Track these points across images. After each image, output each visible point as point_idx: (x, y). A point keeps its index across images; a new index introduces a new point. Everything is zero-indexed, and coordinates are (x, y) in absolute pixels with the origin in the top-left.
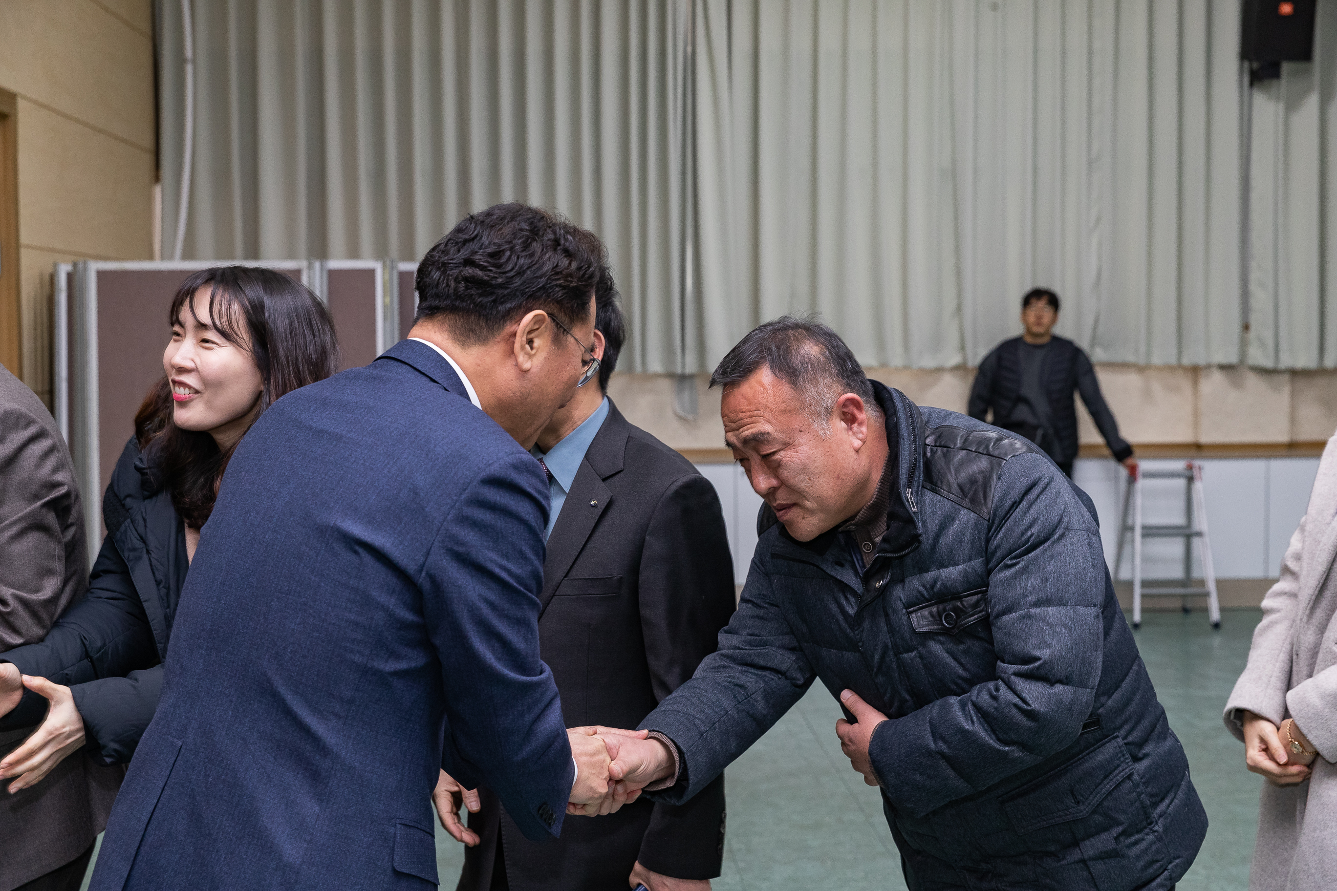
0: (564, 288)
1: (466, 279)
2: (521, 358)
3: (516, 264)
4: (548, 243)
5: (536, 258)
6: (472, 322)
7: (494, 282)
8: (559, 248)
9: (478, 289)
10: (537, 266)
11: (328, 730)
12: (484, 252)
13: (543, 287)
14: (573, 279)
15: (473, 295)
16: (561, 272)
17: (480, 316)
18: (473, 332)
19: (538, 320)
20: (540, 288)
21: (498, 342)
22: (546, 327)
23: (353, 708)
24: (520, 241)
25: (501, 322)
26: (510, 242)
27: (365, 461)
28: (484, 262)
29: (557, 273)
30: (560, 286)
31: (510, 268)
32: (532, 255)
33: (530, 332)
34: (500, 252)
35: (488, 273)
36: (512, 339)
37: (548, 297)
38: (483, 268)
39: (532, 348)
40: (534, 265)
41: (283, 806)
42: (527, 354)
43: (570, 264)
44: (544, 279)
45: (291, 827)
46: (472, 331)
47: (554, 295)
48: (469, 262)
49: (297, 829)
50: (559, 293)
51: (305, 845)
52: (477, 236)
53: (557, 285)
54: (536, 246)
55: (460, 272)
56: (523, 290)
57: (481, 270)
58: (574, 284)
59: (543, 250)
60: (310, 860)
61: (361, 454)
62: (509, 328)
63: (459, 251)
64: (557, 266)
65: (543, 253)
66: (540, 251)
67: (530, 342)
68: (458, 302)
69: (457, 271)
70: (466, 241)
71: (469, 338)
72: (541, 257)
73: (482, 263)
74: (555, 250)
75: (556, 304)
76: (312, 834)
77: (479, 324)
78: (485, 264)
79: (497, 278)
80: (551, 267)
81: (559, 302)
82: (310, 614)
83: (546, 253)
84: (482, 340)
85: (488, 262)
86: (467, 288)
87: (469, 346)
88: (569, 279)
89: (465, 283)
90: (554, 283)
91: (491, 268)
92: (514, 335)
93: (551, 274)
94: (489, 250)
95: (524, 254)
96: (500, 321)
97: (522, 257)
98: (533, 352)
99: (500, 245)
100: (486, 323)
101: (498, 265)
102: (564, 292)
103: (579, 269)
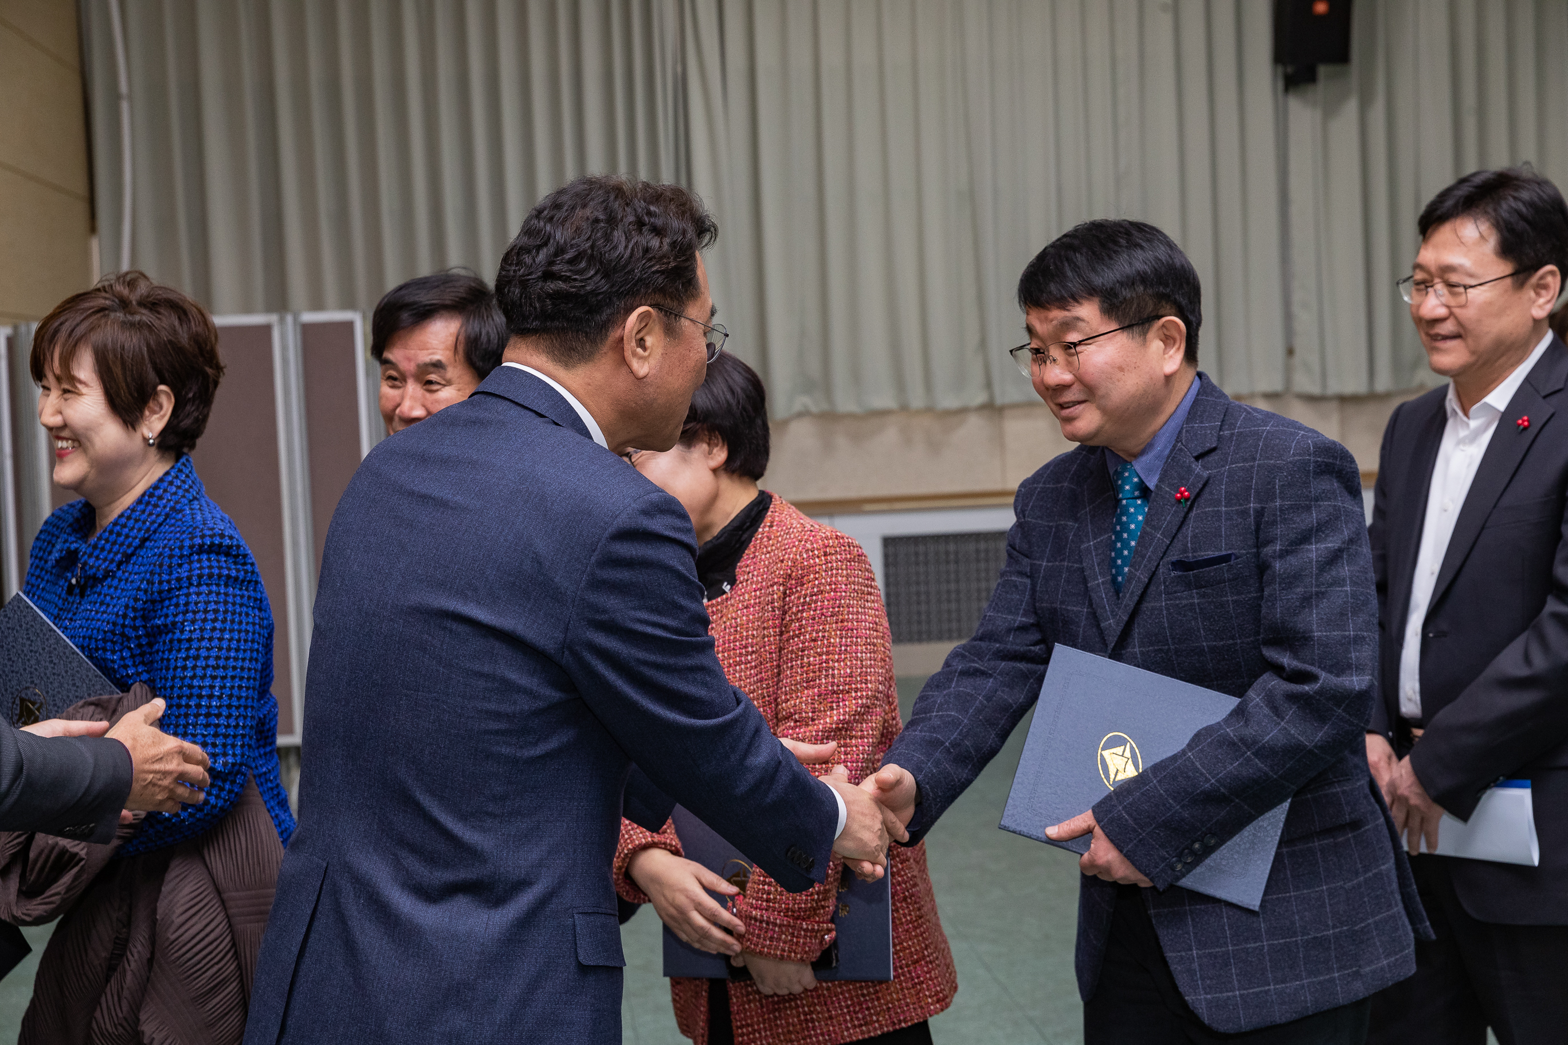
0: (662, 272)
1: (550, 296)
2: (635, 364)
3: (601, 263)
5: (621, 248)
6: (571, 340)
8: (644, 229)
9: (566, 303)
10: (624, 258)
11: (484, 832)
12: (562, 260)
13: (640, 280)
14: (669, 258)
15: (563, 311)
16: (654, 257)
17: (577, 331)
18: (576, 351)
19: (643, 317)
20: (637, 281)
23: (508, 803)
24: (599, 235)
26: (589, 239)
27: (476, 529)
28: (565, 271)
29: (650, 259)
30: (657, 272)
31: (594, 270)
32: (615, 248)
33: (639, 332)
34: (580, 254)
35: (573, 283)
37: (647, 286)
38: (566, 279)
39: (645, 349)
40: (622, 257)
41: (447, 920)
42: (641, 358)
43: (661, 243)
45: (458, 941)
46: (572, 349)
47: (653, 284)
48: (548, 275)
49: (466, 941)
50: (660, 280)
51: (477, 958)
52: (549, 238)
53: (654, 273)
54: (618, 235)
55: (540, 289)
56: (617, 291)
57: (564, 281)
58: (672, 264)
59: (626, 238)
60: (485, 973)
61: (472, 521)
62: (614, 334)
63: (534, 262)
64: (647, 250)
65: (628, 241)
66: (624, 237)
67: (641, 343)
68: (548, 324)
69: (539, 287)
70: (538, 250)
71: (574, 358)
72: (626, 247)
73: (563, 274)
74: (640, 232)
75: (658, 293)
76: (483, 944)
77: (581, 340)
78: (568, 274)
79: (584, 286)
80: (640, 253)
81: (662, 291)
82: (445, 710)
83: (631, 241)
84: (586, 357)
85: (570, 271)
86: (554, 305)
87: (576, 368)
88: (665, 260)
89: (550, 300)
90: (649, 272)
91: (574, 277)
92: (621, 341)
93: (644, 262)
94: (567, 256)
95: (607, 248)
96: (601, 329)
97: (605, 253)
98: (646, 354)
99: (578, 247)
100: (586, 337)
101: (581, 272)
102: (663, 277)
103: (673, 244)
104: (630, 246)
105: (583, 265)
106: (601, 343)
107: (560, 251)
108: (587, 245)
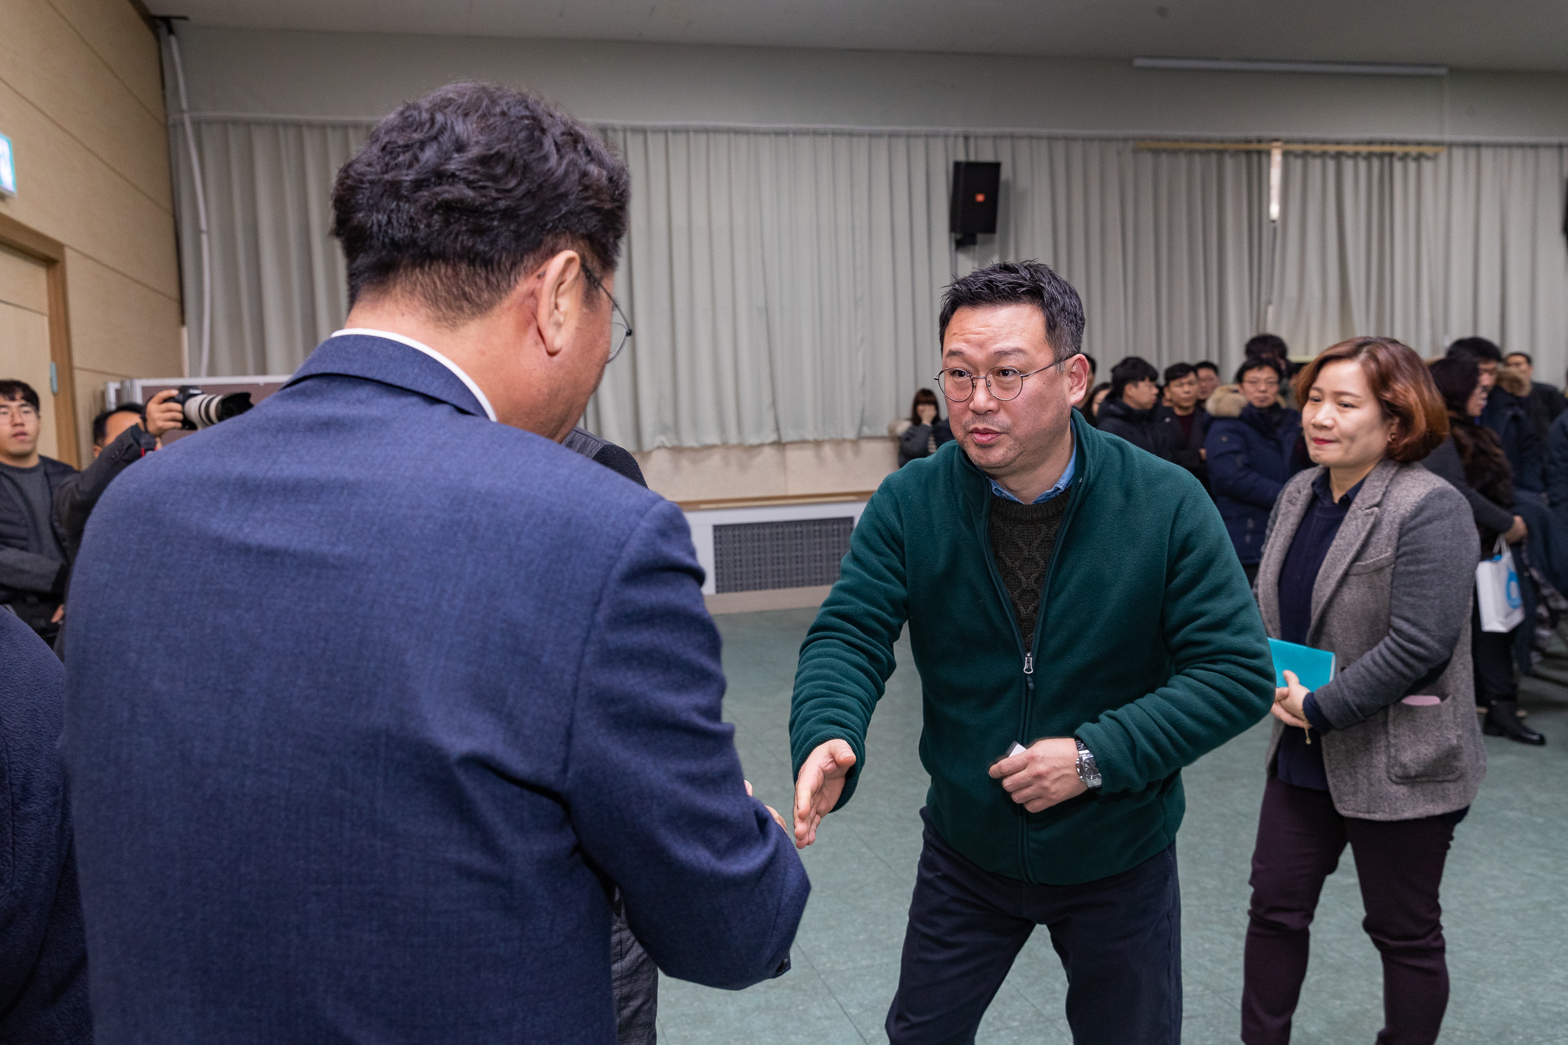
0: (597, 211)
1: (445, 206)
2: (549, 332)
4: (565, 137)
5: (553, 161)
6: (463, 282)
7: (490, 208)
8: (582, 147)
9: (466, 221)
10: (556, 175)
12: (466, 157)
13: (569, 213)
14: (606, 196)
15: (458, 232)
16: (591, 187)
18: (467, 300)
19: (567, 265)
21: (509, 309)
22: (577, 278)
25: (512, 278)
26: (507, 139)
28: (470, 173)
30: (592, 208)
31: (513, 183)
32: (545, 158)
33: (555, 288)
34: (491, 155)
35: (483, 191)
36: (531, 302)
38: (469, 184)
39: (561, 314)
40: (550, 175)
42: (555, 324)
43: (600, 173)
44: (572, 197)
46: (466, 297)
48: (444, 176)
50: (592, 221)
52: (442, 131)
53: (589, 208)
54: (548, 145)
57: (470, 187)
58: (608, 206)
59: (558, 151)
62: (523, 286)
63: (416, 159)
64: (585, 174)
65: (561, 158)
66: (555, 152)
67: (556, 304)
70: (422, 145)
71: (461, 308)
72: (559, 164)
73: (466, 176)
74: (575, 149)
75: (586, 241)
77: (476, 285)
78: (472, 177)
79: (499, 199)
80: (575, 177)
81: (592, 236)
83: (564, 157)
84: (481, 308)
85: (476, 173)
86: (447, 223)
87: (464, 324)
89: (444, 213)
90: (586, 203)
91: (481, 184)
92: (533, 294)
93: (578, 189)
94: (472, 153)
95: (534, 156)
96: (509, 275)
97: (531, 161)
98: (563, 321)
99: (488, 146)
100: (487, 280)
101: (495, 179)
102: (598, 218)
103: (610, 180)
104: (565, 162)
105: (499, 170)
106: (506, 292)
107: (460, 147)
108: (504, 145)
